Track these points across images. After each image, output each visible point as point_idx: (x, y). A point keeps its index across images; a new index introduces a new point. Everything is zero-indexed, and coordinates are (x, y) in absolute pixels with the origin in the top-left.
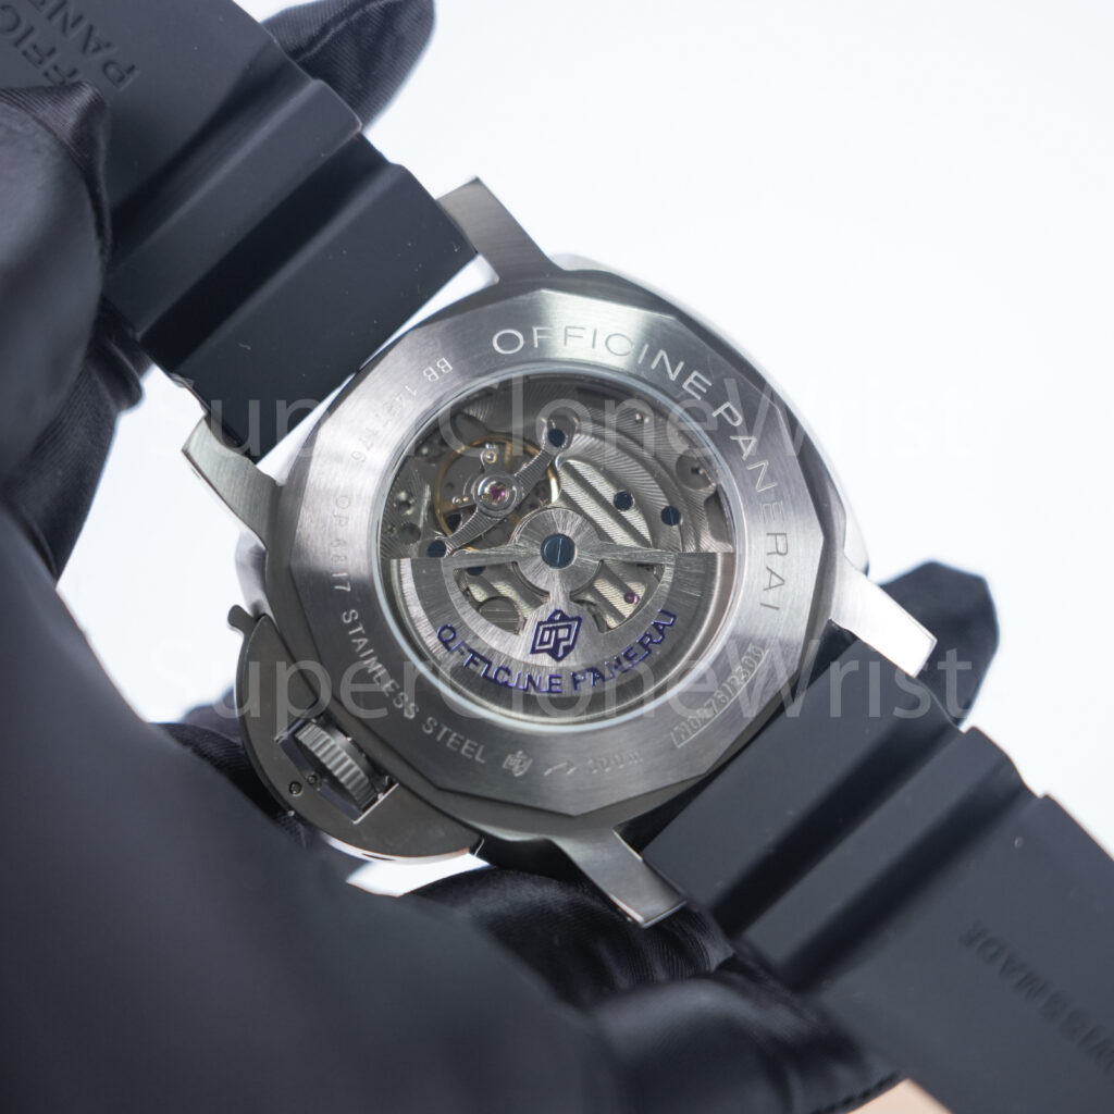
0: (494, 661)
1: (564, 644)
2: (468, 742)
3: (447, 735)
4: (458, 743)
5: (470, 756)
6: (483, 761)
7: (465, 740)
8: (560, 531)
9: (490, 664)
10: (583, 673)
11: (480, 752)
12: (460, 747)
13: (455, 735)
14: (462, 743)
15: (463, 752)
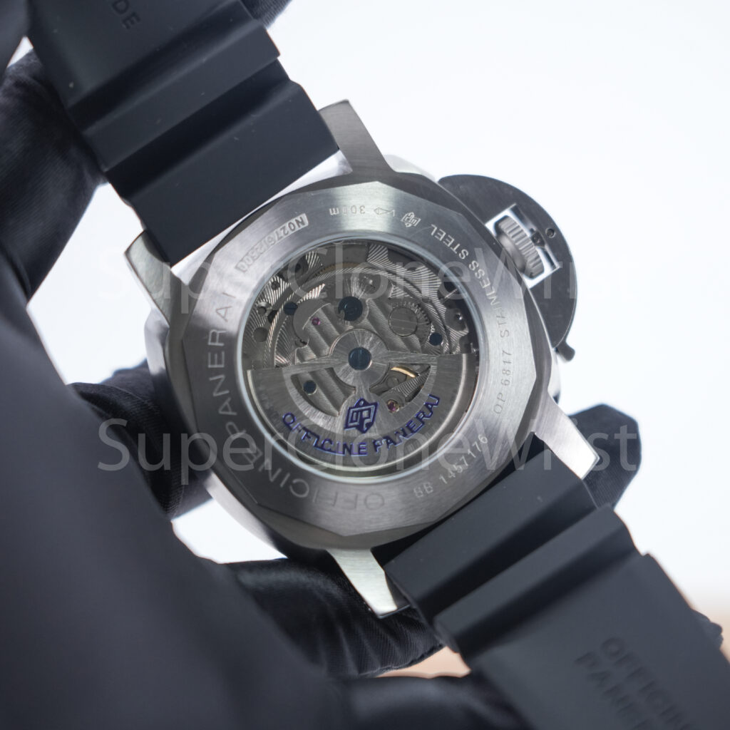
0: (321, 436)
1: (367, 421)
2: (441, 239)
3: (453, 245)
4: (447, 240)
5: (441, 230)
6: (433, 226)
7: (443, 240)
8: (360, 345)
9: (318, 437)
10: (380, 440)
11: (435, 230)
12: (446, 237)
13: (449, 245)
14: (444, 239)
15: (444, 234)
